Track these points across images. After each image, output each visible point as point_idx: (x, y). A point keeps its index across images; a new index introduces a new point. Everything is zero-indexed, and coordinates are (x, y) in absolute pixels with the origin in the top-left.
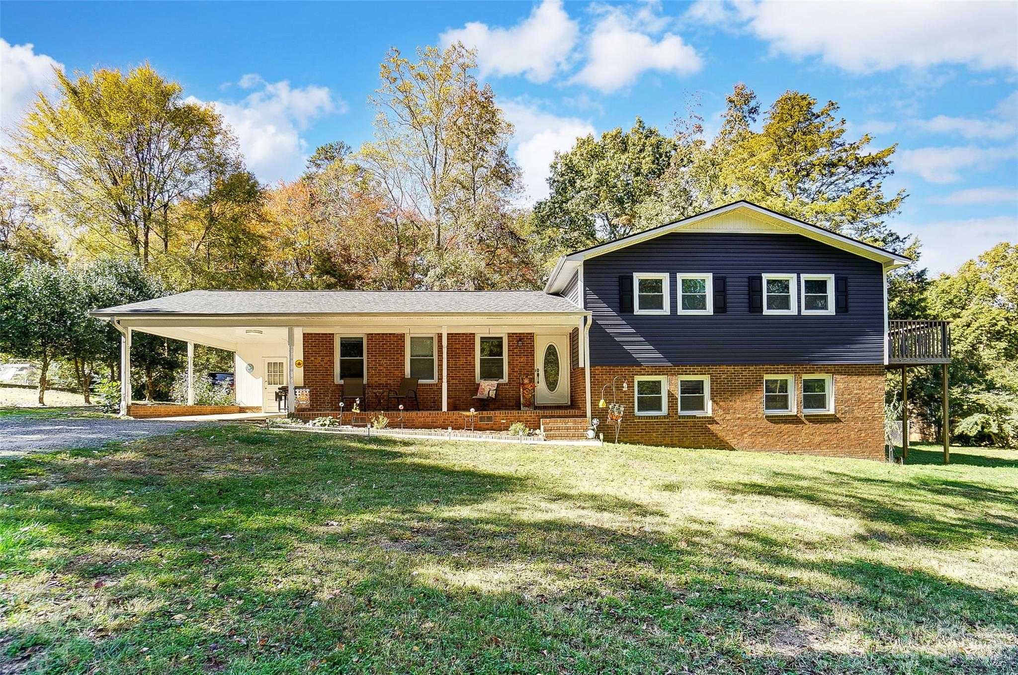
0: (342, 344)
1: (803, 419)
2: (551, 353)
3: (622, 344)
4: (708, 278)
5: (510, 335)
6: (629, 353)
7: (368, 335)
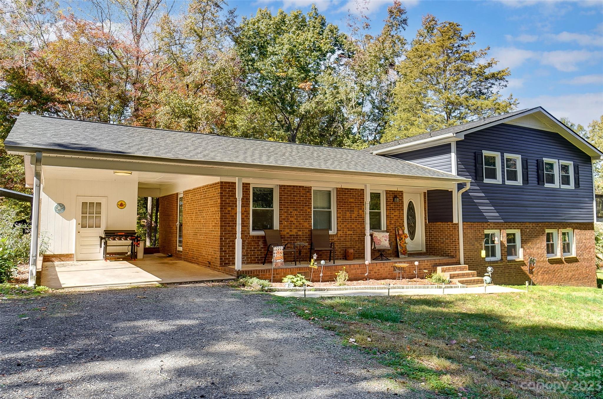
0: (254, 193)
1: (563, 260)
2: (411, 207)
3: (478, 205)
4: (518, 158)
5: (387, 192)
6: (481, 212)
7: (281, 187)
